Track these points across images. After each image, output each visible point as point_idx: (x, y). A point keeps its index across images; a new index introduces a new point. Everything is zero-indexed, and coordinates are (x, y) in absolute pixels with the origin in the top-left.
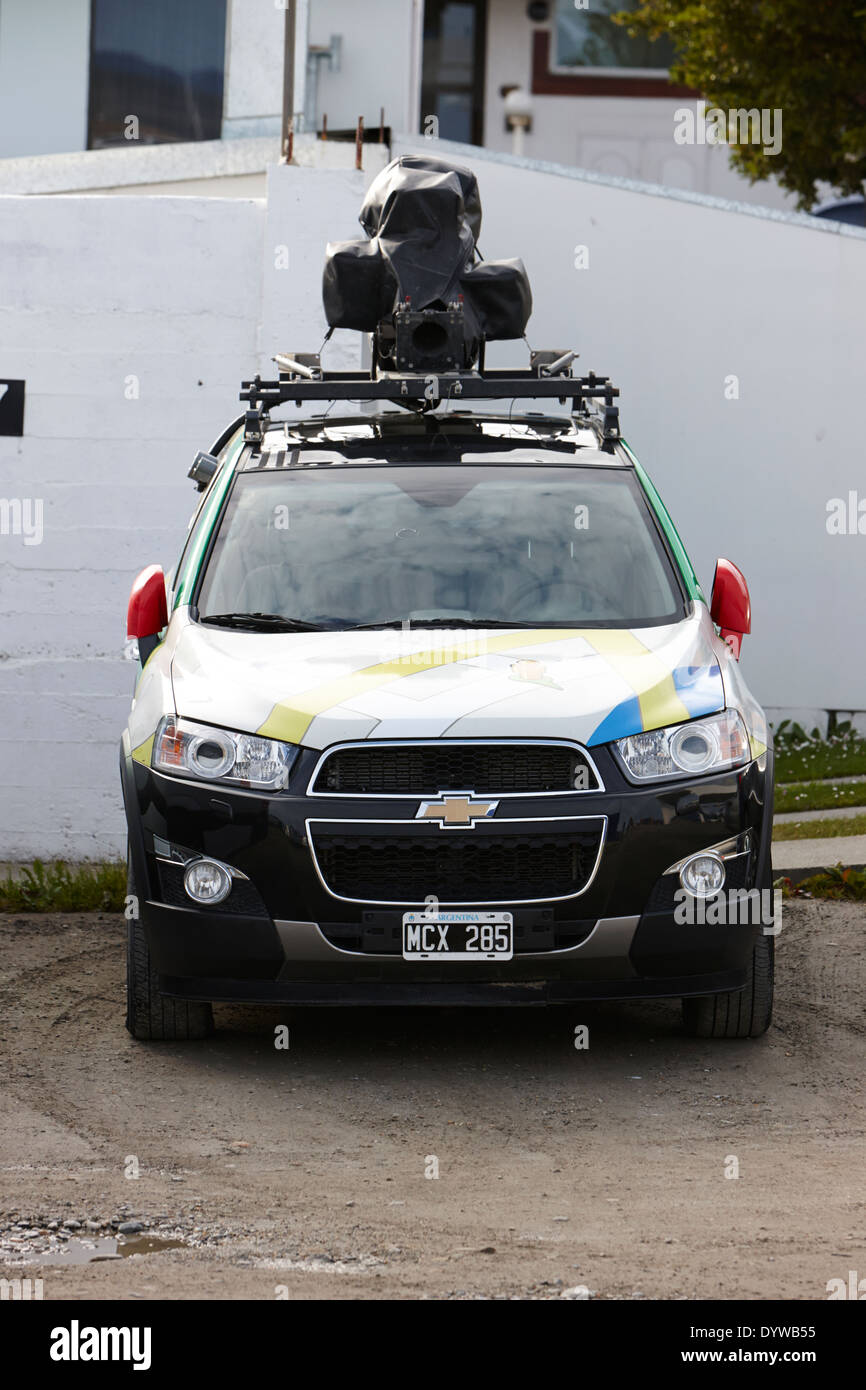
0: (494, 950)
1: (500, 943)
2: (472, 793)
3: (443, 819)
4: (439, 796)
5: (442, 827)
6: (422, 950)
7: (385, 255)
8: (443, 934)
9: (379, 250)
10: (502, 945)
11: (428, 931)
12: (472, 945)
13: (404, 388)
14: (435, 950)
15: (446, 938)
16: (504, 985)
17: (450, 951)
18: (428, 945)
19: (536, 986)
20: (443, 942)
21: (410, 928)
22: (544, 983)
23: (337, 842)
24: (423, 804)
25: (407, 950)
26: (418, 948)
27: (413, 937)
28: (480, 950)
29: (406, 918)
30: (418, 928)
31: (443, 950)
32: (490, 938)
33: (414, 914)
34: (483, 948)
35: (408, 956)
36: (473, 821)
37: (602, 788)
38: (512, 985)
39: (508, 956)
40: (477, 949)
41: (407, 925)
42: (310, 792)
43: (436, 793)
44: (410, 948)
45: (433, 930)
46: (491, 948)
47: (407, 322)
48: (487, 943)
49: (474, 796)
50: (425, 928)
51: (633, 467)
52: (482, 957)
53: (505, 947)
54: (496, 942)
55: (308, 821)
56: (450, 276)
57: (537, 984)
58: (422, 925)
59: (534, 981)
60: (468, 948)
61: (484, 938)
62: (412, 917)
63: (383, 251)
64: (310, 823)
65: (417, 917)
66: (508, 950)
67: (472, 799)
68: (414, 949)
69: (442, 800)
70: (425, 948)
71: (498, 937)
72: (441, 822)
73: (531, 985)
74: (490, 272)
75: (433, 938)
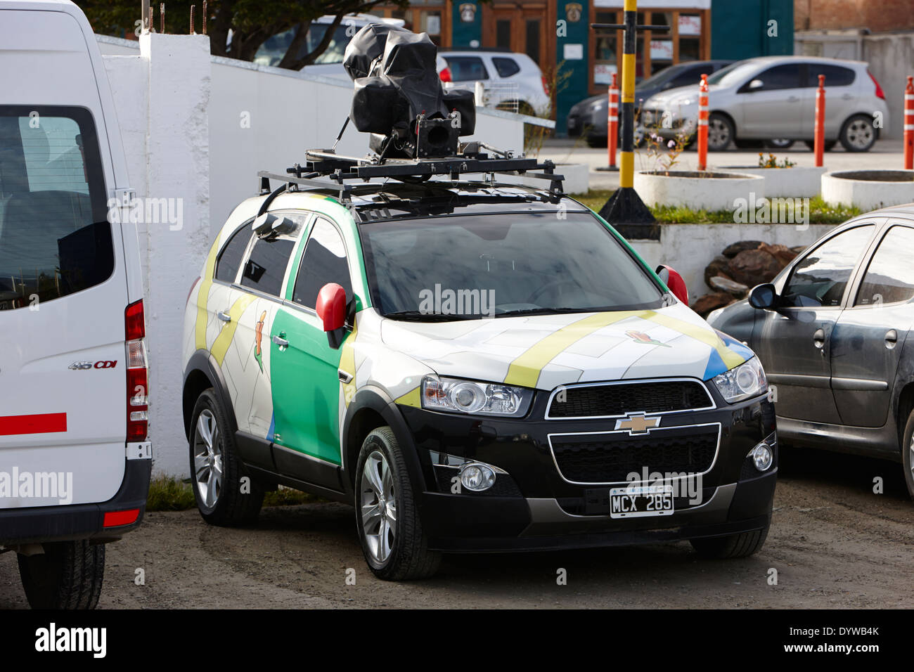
0: (663, 509)
1: (666, 504)
2: (644, 412)
3: (631, 429)
4: (625, 415)
5: (630, 434)
6: (622, 512)
7: (396, 85)
8: (633, 501)
9: (391, 82)
10: (667, 506)
11: (625, 499)
12: (650, 507)
13: (433, 168)
14: (629, 511)
15: (635, 503)
16: (656, 531)
17: (638, 511)
18: (625, 508)
19: (674, 530)
20: (633, 506)
21: (614, 498)
22: (678, 528)
23: (567, 447)
24: (618, 421)
25: (613, 512)
26: (619, 511)
27: (616, 504)
28: (655, 510)
29: (612, 492)
30: (619, 498)
31: (634, 511)
32: (660, 502)
33: (616, 489)
34: (657, 508)
35: (614, 516)
36: (648, 430)
37: (714, 406)
38: (661, 530)
39: (671, 512)
40: (653, 509)
41: (612, 496)
42: (547, 418)
43: (624, 414)
44: (614, 511)
45: (627, 499)
46: (661, 508)
47: (426, 127)
48: (659, 505)
49: (646, 414)
50: (623, 498)
51: (590, 211)
52: (656, 514)
53: (669, 507)
54: (664, 504)
55: (549, 435)
56: (437, 97)
57: (675, 529)
58: (621, 496)
59: (673, 527)
60: (648, 509)
61: (657, 502)
62: (615, 491)
63: (394, 83)
64: (551, 437)
65: (618, 491)
66: (671, 509)
67: (646, 416)
68: (617, 512)
69: (628, 417)
70: (623, 510)
71: (665, 501)
72: (630, 431)
73: (671, 530)
74: (457, 94)
75: (627, 503)
